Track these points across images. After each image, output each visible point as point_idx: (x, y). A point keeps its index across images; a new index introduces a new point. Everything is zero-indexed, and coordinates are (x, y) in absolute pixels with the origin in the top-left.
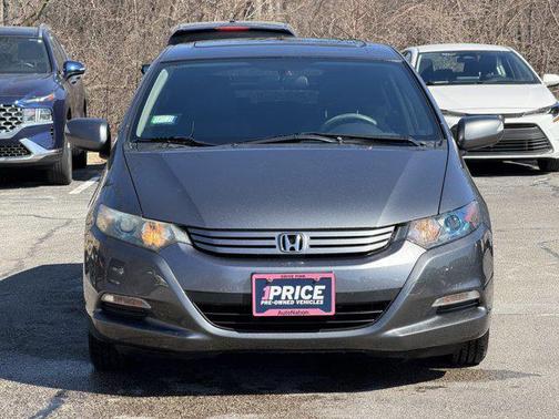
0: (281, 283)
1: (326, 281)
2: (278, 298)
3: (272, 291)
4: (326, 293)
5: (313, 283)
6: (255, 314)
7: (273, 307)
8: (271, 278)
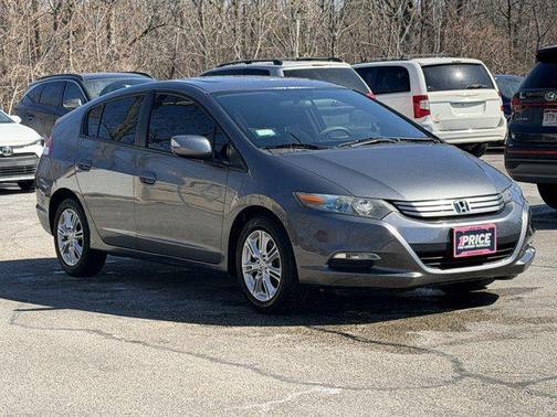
0: (468, 233)
1: (492, 230)
2: (466, 244)
3: (464, 239)
4: (492, 238)
5: (485, 232)
6: (455, 256)
7: (465, 250)
8: (463, 230)
